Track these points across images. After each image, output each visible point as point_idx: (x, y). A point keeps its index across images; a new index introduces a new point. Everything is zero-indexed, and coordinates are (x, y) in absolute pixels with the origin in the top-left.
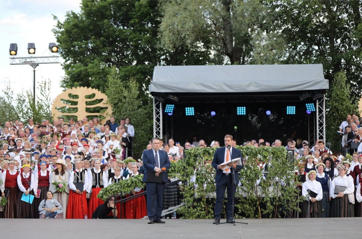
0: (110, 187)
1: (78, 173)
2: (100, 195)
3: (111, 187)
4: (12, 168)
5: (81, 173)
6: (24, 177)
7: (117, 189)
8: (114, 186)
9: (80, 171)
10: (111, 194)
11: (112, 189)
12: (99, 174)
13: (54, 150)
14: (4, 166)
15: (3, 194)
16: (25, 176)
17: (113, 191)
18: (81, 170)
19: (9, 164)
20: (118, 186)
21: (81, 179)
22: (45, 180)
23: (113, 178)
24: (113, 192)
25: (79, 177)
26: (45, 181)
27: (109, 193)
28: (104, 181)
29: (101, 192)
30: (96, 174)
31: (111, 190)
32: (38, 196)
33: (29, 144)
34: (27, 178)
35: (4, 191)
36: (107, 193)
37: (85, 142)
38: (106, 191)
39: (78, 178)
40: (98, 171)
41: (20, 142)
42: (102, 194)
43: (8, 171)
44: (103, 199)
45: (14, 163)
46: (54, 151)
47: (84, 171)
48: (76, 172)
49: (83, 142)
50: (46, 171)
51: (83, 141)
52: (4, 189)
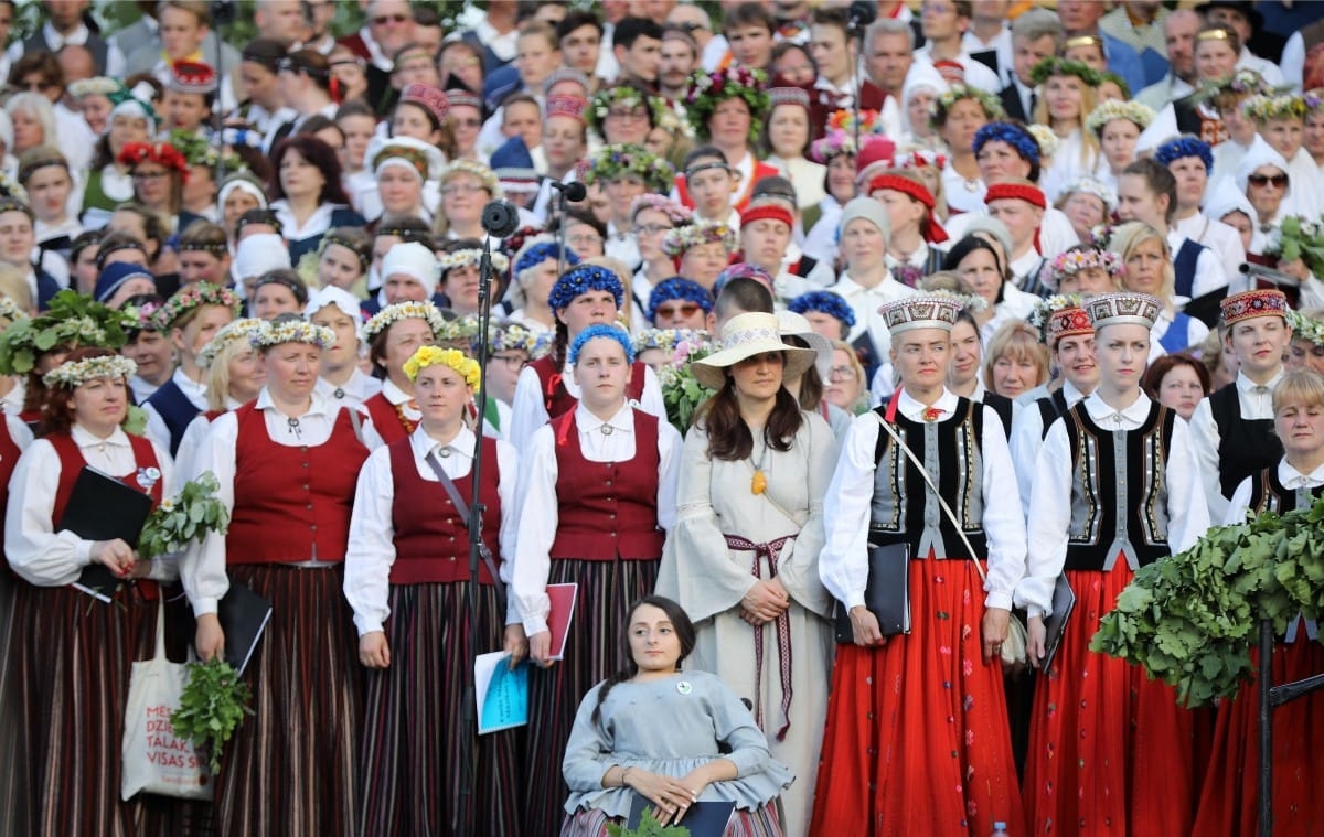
0: (1218, 553)
1: (915, 433)
2: (1129, 628)
3: (1228, 553)
4: (296, 392)
5: (946, 430)
6: (426, 473)
7: (1284, 572)
8: (1261, 546)
9: (932, 413)
10: (1232, 613)
11: (1242, 571)
12: (1135, 438)
13: (712, 234)
14: (232, 372)
15: (211, 636)
16: (430, 458)
17: (1248, 584)
18: (947, 405)
19: (265, 349)
20: (1296, 544)
21: (949, 486)
22: (621, 498)
23: (1268, 486)
24: (1252, 598)
25: (930, 472)
26: (627, 509)
27: (1214, 607)
28: (1176, 506)
29: (1134, 597)
30: (1105, 439)
31: (1230, 580)
32: (553, 649)
33: (489, 191)
34: (458, 482)
35: (222, 604)
36: (1196, 604)
37: (1013, 157)
38: (1184, 593)
39: (915, 483)
40: (1123, 414)
41: (405, 178)
42: (1149, 615)
43: (251, 421)
44: (1155, 664)
45: (317, 343)
46: (715, 247)
47: (968, 412)
48: (901, 421)
49: (994, 160)
50: (624, 420)
51: (992, 147)
52: (223, 587)
